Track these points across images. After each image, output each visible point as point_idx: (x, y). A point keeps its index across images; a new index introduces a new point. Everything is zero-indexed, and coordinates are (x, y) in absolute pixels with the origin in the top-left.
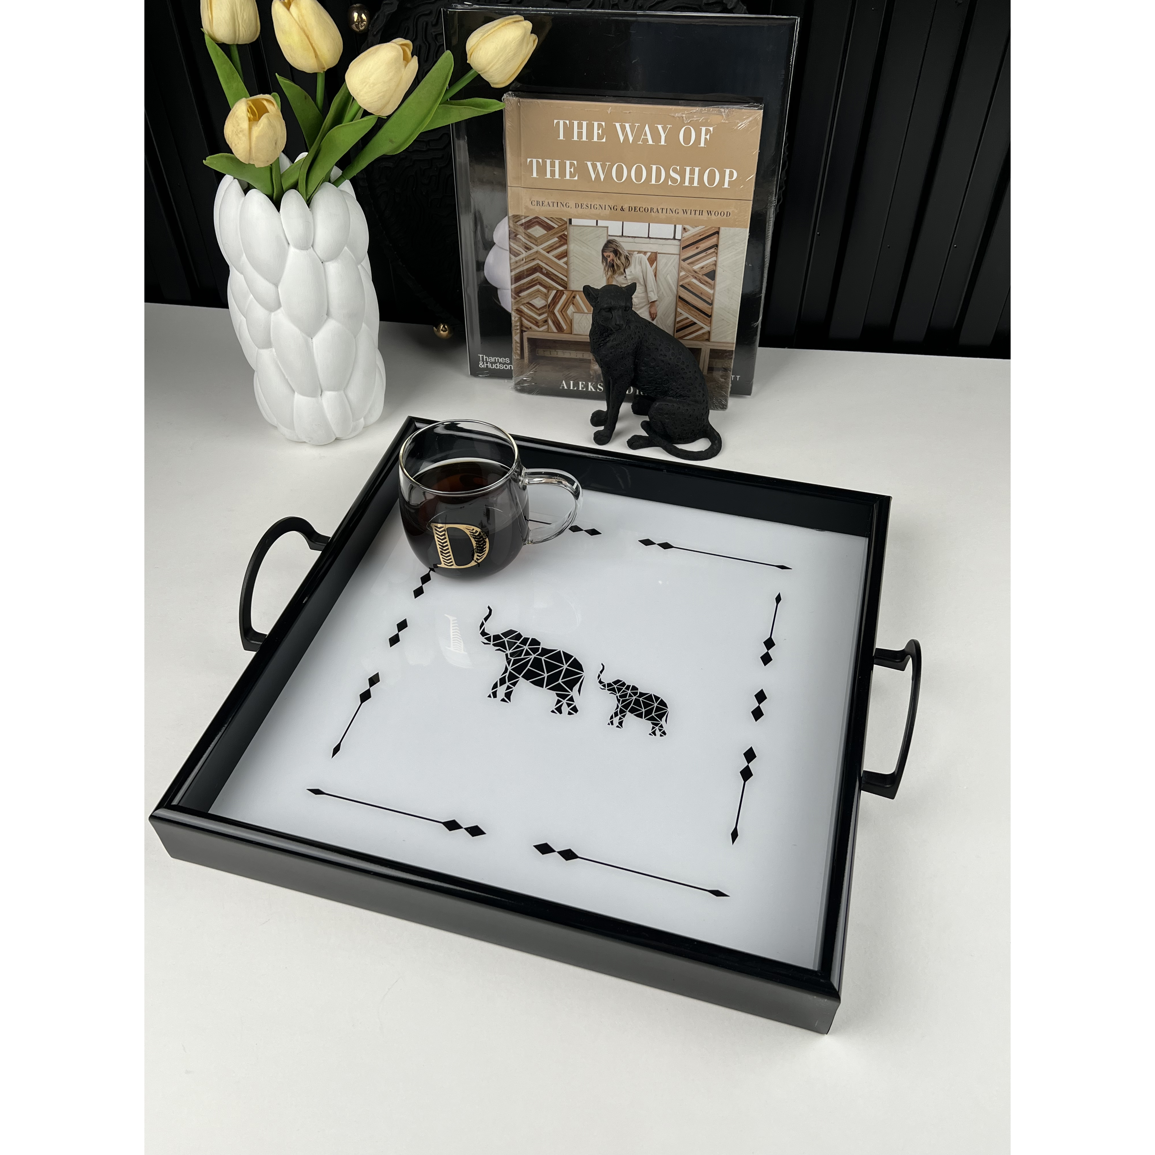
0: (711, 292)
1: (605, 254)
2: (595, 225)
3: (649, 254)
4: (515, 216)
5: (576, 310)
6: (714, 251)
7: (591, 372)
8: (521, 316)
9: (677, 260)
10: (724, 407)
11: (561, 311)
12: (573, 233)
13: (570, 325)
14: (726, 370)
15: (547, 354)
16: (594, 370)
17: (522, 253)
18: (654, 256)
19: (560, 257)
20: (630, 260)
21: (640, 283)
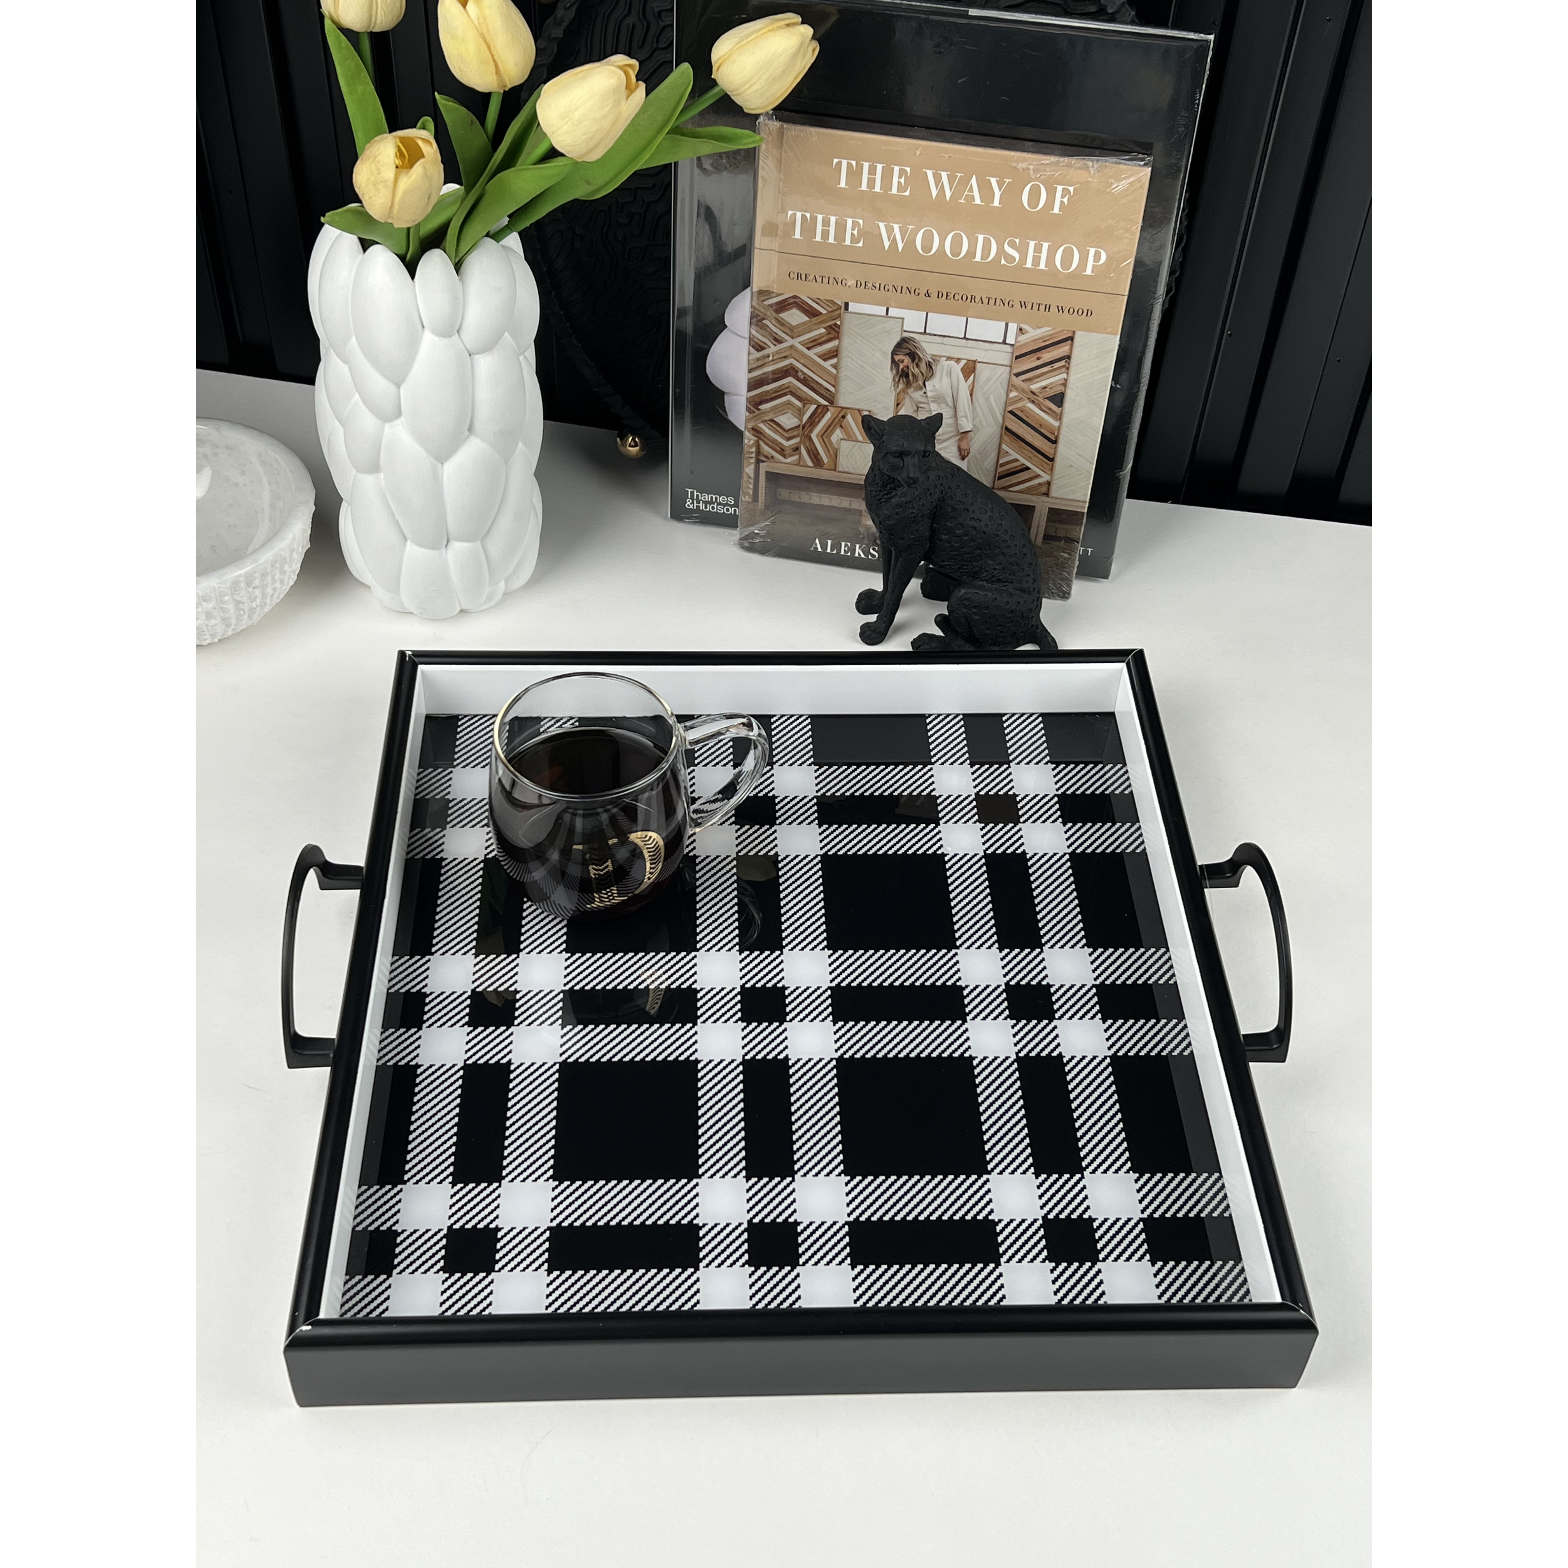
0: (1056, 424)
1: (897, 358)
2: (884, 314)
3: (963, 362)
4: (761, 292)
5: (846, 437)
6: (1064, 366)
7: (861, 530)
8: (759, 438)
9: (1006, 375)
10: (1065, 595)
11: (822, 436)
12: (848, 324)
13: (834, 456)
14: (1072, 540)
15: (795, 497)
16: (866, 526)
17: (769, 347)
18: (971, 366)
19: (827, 356)
20: (934, 368)
21: (947, 404)
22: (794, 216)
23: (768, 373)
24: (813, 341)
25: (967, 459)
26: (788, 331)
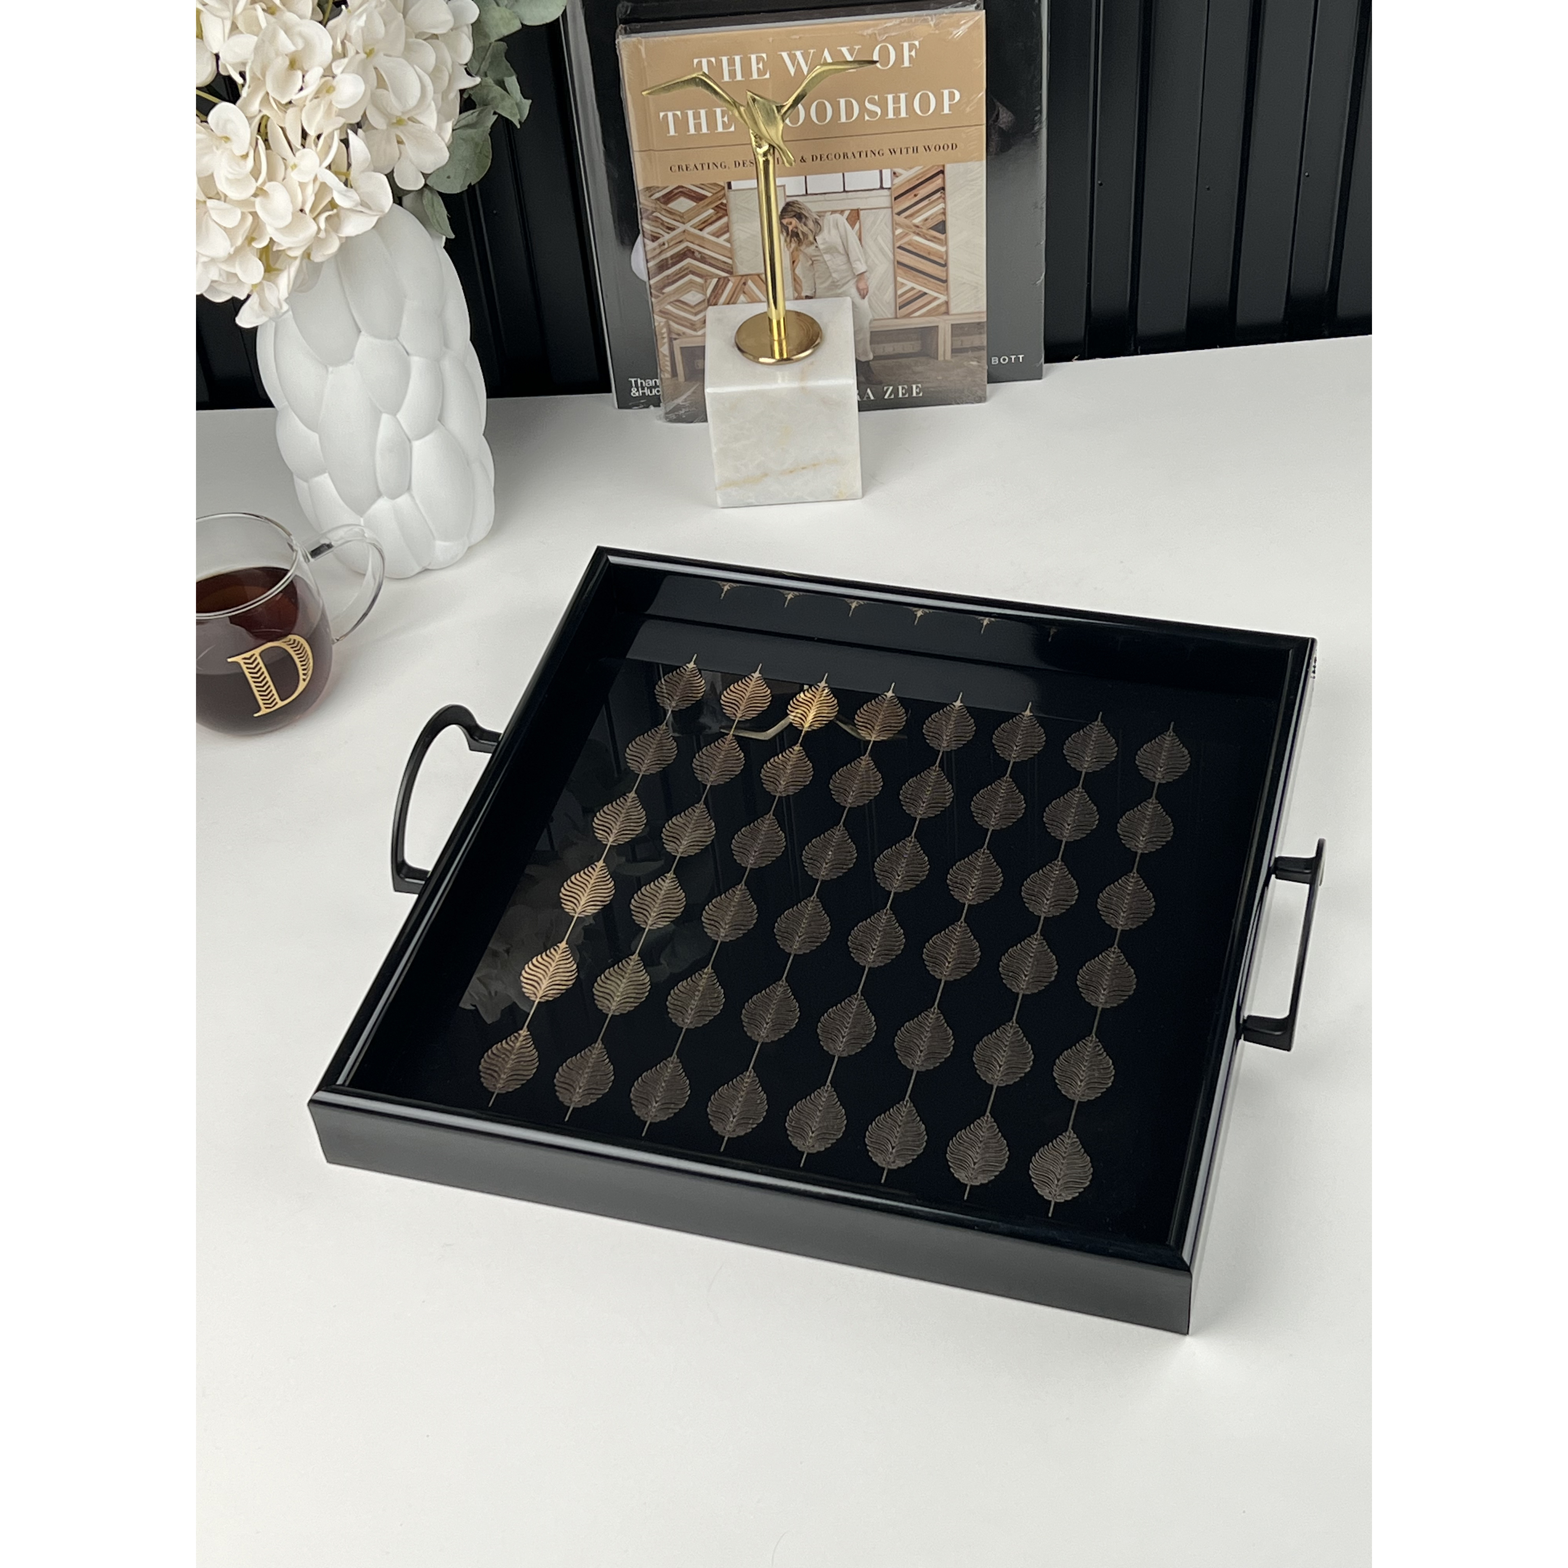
0: (943, 249)
4: (647, 190)
6: (940, 197)
8: (669, 319)
9: (889, 215)
10: (982, 399)
12: (734, 201)
17: (663, 236)
18: (855, 214)
19: (719, 233)
20: (821, 224)
21: (839, 252)
22: (666, 116)
23: (666, 259)
24: (704, 223)
25: (867, 297)
26: (678, 218)
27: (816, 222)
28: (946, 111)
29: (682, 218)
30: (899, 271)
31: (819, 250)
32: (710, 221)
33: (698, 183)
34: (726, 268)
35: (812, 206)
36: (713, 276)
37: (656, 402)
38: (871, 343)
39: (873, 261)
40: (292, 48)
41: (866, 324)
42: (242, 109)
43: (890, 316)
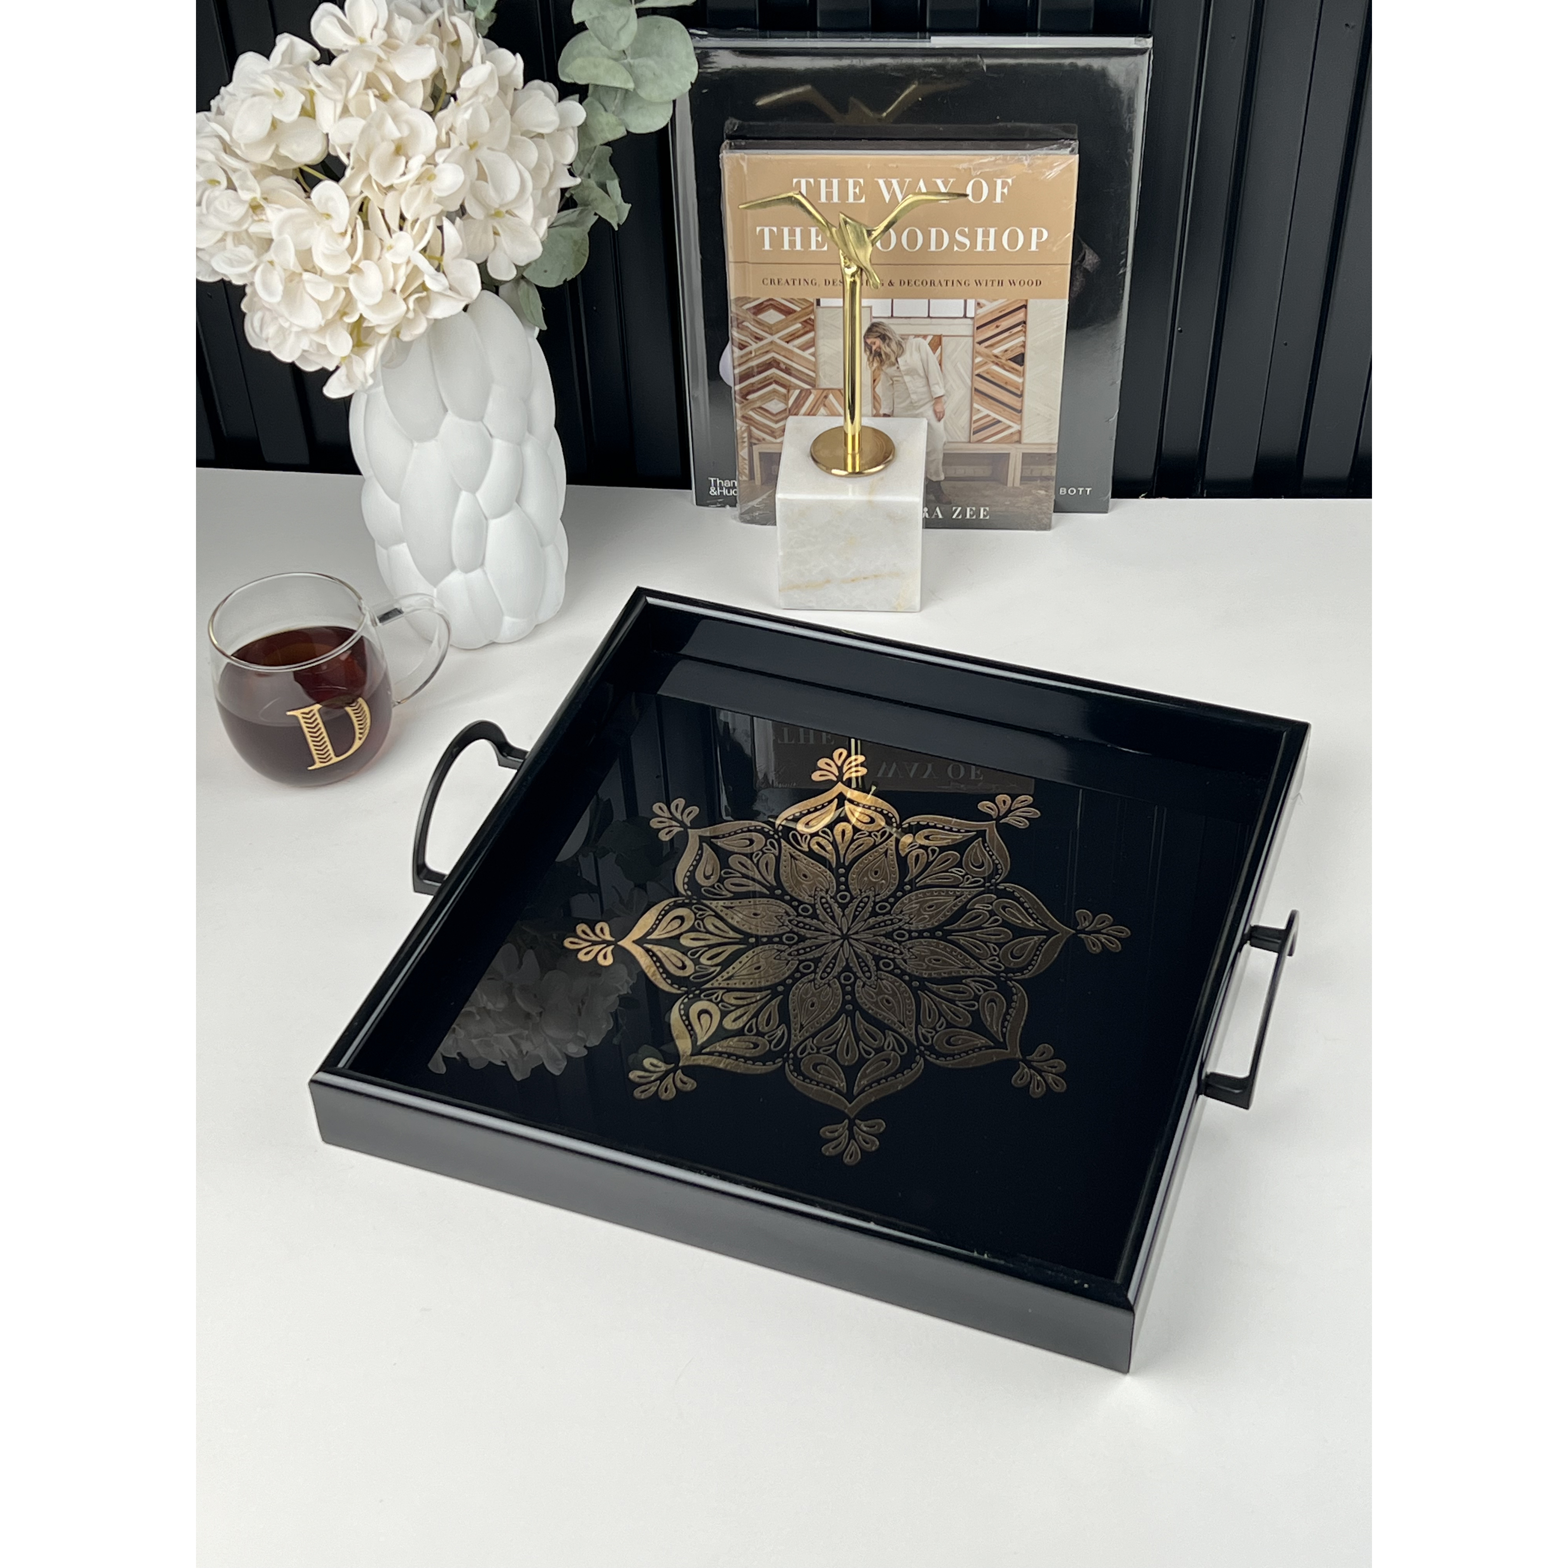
0: (1020, 380)
1: (869, 341)
4: (739, 299)
5: (829, 413)
6: (1021, 330)
8: (750, 424)
9: (969, 344)
10: (1046, 527)
12: (822, 317)
14: (1047, 479)
17: (751, 345)
18: (937, 339)
19: (804, 347)
20: (904, 346)
21: (919, 375)
22: (762, 231)
23: (752, 367)
24: (791, 336)
25: (943, 420)
26: (767, 329)
27: (899, 344)
28: (1034, 248)
29: (771, 329)
30: (976, 398)
31: (900, 371)
32: (796, 335)
33: (788, 297)
34: (809, 380)
35: (897, 329)
36: (796, 387)
37: (732, 502)
38: (944, 464)
39: (952, 386)
40: (396, 134)
41: (940, 446)
42: (345, 189)
43: (963, 440)
